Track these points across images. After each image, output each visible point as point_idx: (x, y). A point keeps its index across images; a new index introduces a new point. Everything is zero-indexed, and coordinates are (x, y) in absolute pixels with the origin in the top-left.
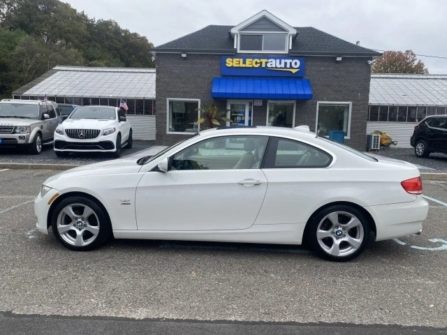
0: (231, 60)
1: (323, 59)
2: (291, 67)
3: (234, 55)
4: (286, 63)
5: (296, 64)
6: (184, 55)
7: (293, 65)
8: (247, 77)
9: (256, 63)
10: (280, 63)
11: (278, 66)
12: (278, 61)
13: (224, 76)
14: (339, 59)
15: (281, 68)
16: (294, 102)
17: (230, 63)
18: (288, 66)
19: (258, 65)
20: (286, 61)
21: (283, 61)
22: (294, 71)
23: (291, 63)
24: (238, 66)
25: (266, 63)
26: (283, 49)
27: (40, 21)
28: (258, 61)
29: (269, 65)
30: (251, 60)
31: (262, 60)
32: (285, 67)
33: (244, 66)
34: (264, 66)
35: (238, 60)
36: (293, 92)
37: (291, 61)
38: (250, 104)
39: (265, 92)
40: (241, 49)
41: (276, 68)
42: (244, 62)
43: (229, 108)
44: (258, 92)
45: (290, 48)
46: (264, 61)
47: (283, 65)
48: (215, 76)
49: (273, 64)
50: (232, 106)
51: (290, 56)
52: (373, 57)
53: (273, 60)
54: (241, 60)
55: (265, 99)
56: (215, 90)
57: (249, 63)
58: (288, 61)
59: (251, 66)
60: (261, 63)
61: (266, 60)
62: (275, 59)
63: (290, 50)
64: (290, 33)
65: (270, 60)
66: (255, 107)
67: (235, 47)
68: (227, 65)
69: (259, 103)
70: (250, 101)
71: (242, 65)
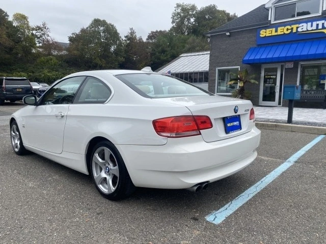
0: (264, 31)
2: (323, 28)
3: (268, 25)
4: (318, 25)
6: (228, 34)
8: (279, 43)
9: (288, 29)
10: (312, 26)
11: (310, 28)
12: (309, 24)
13: (258, 45)
15: (312, 30)
17: (264, 33)
18: (320, 27)
19: (289, 31)
20: (318, 22)
21: (315, 24)
23: (323, 24)
24: (270, 35)
25: (297, 28)
27: (204, 26)
28: (289, 27)
29: (300, 30)
30: (283, 28)
31: (292, 26)
32: (317, 29)
33: (276, 34)
34: (294, 31)
35: (271, 29)
37: (323, 22)
38: (282, 67)
39: (297, 53)
40: (275, 20)
41: (308, 31)
42: (276, 31)
43: (263, 71)
44: (290, 54)
45: (324, 9)
46: (294, 27)
47: (314, 28)
48: (251, 46)
49: (304, 27)
50: (266, 70)
51: (324, 16)
53: (305, 25)
54: (274, 30)
55: (296, 60)
56: (246, 58)
57: (282, 31)
58: (320, 23)
59: (283, 33)
60: (292, 29)
61: (297, 25)
62: (307, 22)
63: (322, 11)
65: (301, 25)
66: (285, 68)
67: (269, 19)
68: (261, 36)
69: (290, 65)
70: (282, 64)
71: (274, 34)
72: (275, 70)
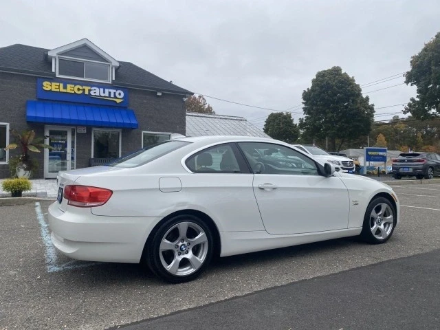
0: (49, 83)
1: (145, 93)
2: (115, 97)
3: (53, 78)
4: (110, 93)
5: (120, 94)
7: (117, 95)
8: (69, 103)
9: (79, 89)
10: (104, 92)
11: (102, 95)
12: (102, 90)
13: (40, 99)
14: (159, 94)
15: (105, 97)
16: (119, 130)
18: (112, 95)
19: (80, 92)
20: (111, 90)
21: (107, 90)
22: (118, 101)
23: (115, 93)
24: (58, 90)
25: (90, 90)
26: (106, 79)
28: (81, 88)
29: (92, 93)
30: (73, 86)
31: (84, 87)
32: (110, 96)
33: (65, 91)
34: (87, 93)
35: (58, 84)
36: (120, 121)
37: (115, 91)
38: (73, 131)
39: (90, 118)
40: (60, 73)
41: (100, 96)
42: (65, 87)
43: (47, 134)
44: (83, 118)
45: (114, 79)
46: (87, 88)
47: (107, 94)
48: (29, 99)
49: (96, 92)
50: (51, 133)
51: (114, 86)
52: (187, 95)
53: (97, 89)
54: (61, 85)
55: (89, 126)
56: (31, 113)
58: (112, 91)
59: (73, 92)
60: (84, 90)
61: (89, 88)
62: (99, 87)
63: (112, 80)
64: (113, 64)
65: (93, 88)
66: (77, 134)
67: (53, 70)
68: (45, 88)
69: (83, 130)
70: (73, 127)
71: (62, 90)
72: (65, 133)
